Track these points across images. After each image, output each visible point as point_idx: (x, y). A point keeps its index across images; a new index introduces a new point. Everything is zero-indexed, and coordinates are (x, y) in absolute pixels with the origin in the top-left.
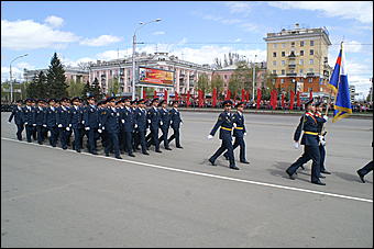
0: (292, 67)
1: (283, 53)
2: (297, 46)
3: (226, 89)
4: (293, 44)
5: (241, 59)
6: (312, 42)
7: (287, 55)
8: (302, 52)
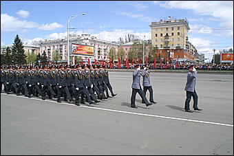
0: (167, 43)
1: (162, 34)
2: (170, 30)
3: (126, 57)
4: (167, 29)
5: (135, 38)
6: (178, 28)
7: (164, 35)
8: (173, 34)
